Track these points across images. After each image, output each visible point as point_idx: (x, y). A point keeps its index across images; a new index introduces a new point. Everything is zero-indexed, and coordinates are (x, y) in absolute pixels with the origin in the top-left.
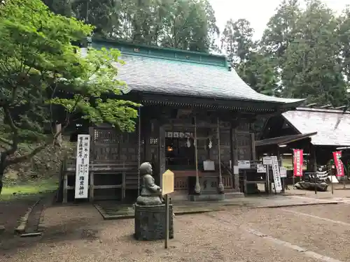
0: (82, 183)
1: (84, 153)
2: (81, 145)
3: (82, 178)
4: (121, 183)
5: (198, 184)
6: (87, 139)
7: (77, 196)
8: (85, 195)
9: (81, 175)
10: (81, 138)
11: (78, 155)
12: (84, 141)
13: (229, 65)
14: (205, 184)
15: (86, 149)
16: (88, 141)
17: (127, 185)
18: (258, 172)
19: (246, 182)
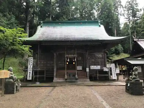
0: (30, 74)
1: (31, 64)
2: (30, 61)
3: (30, 73)
5: (66, 76)
6: (32, 59)
7: (28, 79)
8: (31, 79)
10: (30, 59)
11: (29, 64)
12: (31, 60)
13: (100, 24)
14: (70, 75)
15: (31, 63)
16: (32, 60)
17: (46, 75)
18: (104, 71)
19: (98, 75)
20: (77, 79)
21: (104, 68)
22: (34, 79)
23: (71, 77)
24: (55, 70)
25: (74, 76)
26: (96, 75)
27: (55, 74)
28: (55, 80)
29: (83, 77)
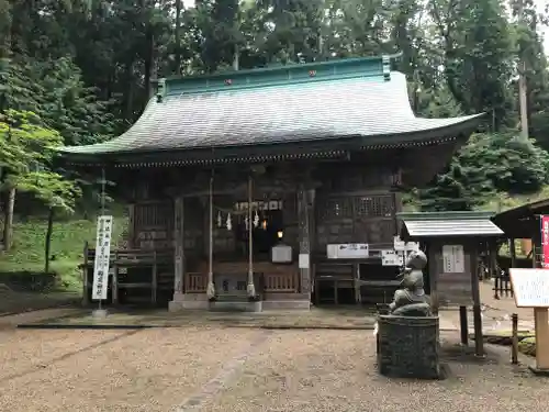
0: (100, 280)
1: (105, 240)
2: (101, 230)
3: (100, 273)
4: (151, 282)
6: (108, 221)
7: (95, 296)
8: (104, 296)
9: (100, 269)
10: (102, 221)
11: (98, 242)
12: (105, 225)
13: (386, 71)
14: (225, 284)
15: (107, 236)
16: (110, 225)
17: (159, 284)
18: (384, 264)
19: (358, 282)
20: (252, 300)
21: (384, 252)
22: (115, 296)
23: (233, 291)
24: (179, 262)
25: (242, 285)
26: (353, 283)
27: (178, 280)
28: (179, 300)
29: (286, 290)
